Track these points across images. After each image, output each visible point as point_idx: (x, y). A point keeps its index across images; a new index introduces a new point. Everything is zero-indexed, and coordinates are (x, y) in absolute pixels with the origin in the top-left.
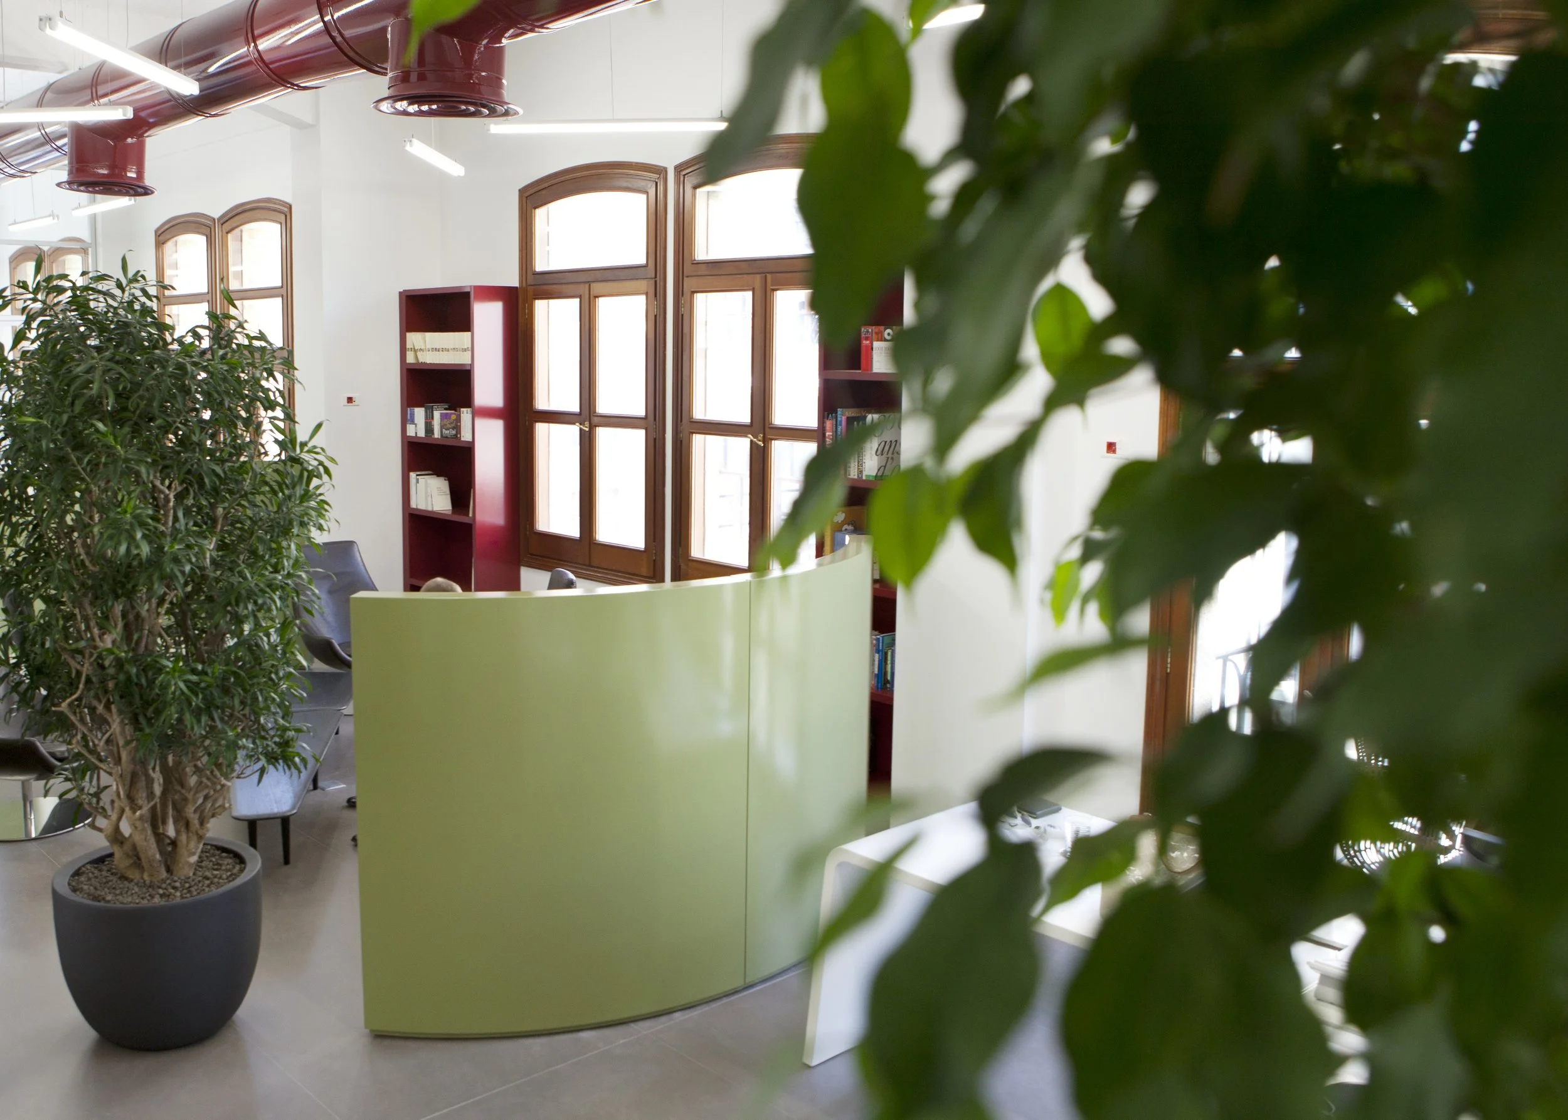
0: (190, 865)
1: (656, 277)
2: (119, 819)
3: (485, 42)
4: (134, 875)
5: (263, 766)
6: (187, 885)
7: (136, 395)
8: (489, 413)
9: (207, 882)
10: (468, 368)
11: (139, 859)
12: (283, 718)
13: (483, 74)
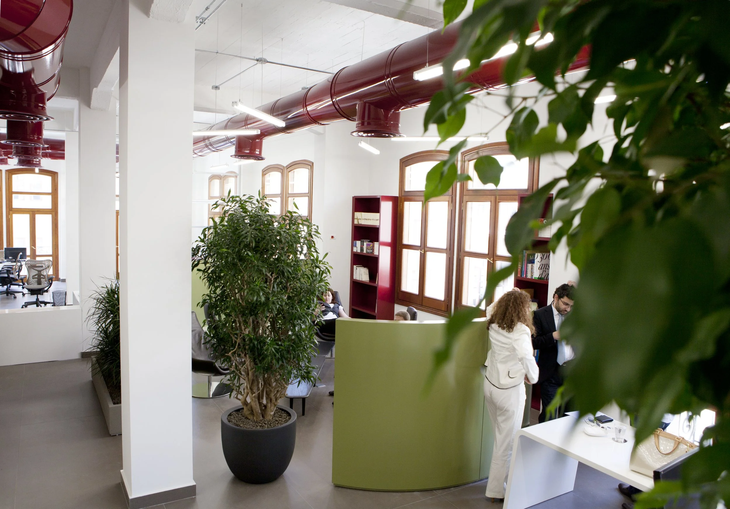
0: (271, 415)
1: (452, 195)
2: (247, 396)
3: (393, 111)
4: (250, 417)
5: (300, 380)
6: (270, 423)
7: (263, 242)
8: (385, 244)
9: (277, 422)
10: (378, 227)
11: (252, 411)
12: (308, 363)
13: (392, 122)
